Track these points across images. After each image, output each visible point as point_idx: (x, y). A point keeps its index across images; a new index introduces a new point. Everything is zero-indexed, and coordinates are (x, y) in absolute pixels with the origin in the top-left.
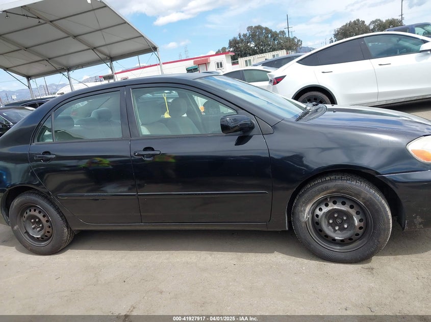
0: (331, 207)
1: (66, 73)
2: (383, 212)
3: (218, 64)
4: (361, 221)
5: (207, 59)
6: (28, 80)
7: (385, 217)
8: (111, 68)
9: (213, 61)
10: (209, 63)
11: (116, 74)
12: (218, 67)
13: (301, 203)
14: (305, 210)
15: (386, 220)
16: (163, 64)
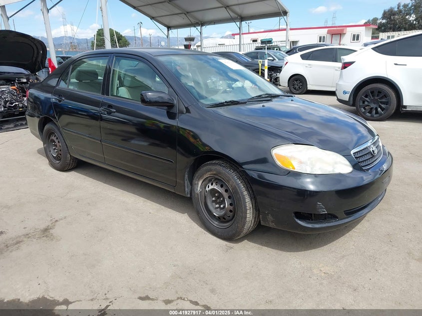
0: (215, 187)
1: (199, 28)
2: (242, 202)
3: (354, 36)
4: (231, 204)
5: (343, 30)
6: (168, 30)
7: (243, 206)
8: (240, 28)
9: (350, 32)
10: (345, 34)
11: (243, 34)
12: (354, 40)
13: (196, 177)
14: (198, 184)
15: (244, 209)
16: (291, 29)
